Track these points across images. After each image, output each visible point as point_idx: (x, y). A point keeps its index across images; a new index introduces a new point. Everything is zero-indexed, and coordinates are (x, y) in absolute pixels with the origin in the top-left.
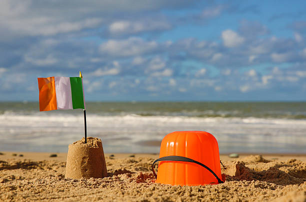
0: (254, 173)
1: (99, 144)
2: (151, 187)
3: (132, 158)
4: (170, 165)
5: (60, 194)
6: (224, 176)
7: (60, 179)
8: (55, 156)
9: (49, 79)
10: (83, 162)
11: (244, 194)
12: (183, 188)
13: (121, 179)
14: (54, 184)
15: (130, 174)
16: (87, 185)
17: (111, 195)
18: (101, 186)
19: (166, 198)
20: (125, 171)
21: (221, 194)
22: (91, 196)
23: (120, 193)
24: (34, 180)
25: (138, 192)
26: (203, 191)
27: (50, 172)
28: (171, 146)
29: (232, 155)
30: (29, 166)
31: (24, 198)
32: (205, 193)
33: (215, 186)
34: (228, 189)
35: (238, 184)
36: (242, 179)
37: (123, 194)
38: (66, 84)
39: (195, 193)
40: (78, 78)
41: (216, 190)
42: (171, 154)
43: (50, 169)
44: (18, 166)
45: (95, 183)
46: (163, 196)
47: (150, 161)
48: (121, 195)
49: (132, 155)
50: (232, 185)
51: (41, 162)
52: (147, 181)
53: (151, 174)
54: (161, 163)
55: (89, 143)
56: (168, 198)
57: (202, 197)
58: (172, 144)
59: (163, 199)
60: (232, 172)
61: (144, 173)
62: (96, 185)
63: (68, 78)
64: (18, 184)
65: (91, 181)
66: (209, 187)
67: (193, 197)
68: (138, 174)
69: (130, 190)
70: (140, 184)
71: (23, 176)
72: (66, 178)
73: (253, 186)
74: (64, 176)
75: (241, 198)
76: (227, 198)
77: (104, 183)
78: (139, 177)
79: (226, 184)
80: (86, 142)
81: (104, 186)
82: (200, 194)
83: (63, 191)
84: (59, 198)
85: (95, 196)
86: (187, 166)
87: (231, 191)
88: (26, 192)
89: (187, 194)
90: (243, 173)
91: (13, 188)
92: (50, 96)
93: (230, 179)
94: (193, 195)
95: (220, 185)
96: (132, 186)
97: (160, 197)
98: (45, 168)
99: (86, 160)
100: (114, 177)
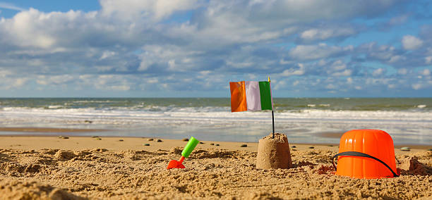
0: (428, 168)
1: (285, 139)
2: (332, 178)
3: (312, 150)
4: (349, 160)
5: (254, 182)
6: (398, 170)
7: (252, 169)
8: (246, 146)
9: (240, 83)
10: (271, 155)
11: (419, 188)
12: (362, 181)
13: (305, 170)
14: (247, 173)
15: (312, 166)
16: (276, 176)
17: (298, 185)
18: (287, 177)
19: (347, 191)
20: (308, 164)
21: (397, 188)
22: (281, 186)
23: (305, 184)
24: (231, 169)
25: (321, 183)
26: (380, 184)
27: (243, 162)
28: (349, 143)
29: (403, 149)
30: (225, 155)
31: (225, 185)
32: (383, 186)
33: (391, 180)
34: (404, 183)
35: (412, 178)
36: (416, 173)
37: (308, 185)
38: (255, 87)
39: (373, 186)
40: (267, 82)
41: (392, 184)
42: (350, 150)
43: (243, 158)
44: (217, 155)
45: (282, 173)
46: (344, 189)
47: (328, 154)
48: (307, 187)
49: (311, 146)
50: (407, 179)
51: (234, 152)
52: (328, 172)
53: (331, 167)
54: (340, 158)
55: (276, 139)
56: (349, 190)
57: (380, 190)
58: (351, 140)
59: (344, 191)
60: (406, 166)
61: (325, 165)
62: (284, 176)
63: (257, 83)
64: (219, 173)
65: (278, 171)
66: (386, 180)
67: (372, 190)
68: (320, 165)
69: (313, 181)
70: (322, 176)
71: (221, 164)
72: (257, 168)
73: (427, 181)
74: (255, 166)
75: (417, 192)
76: (403, 192)
77: (290, 174)
78: (320, 169)
79: (401, 177)
80: (274, 138)
81: (290, 176)
82: (378, 187)
83: (256, 180)
84: (253, 186)
85: (283, 185)
86: (364, 161)
87: (406, 185)
88: (226, 180)
89: (365, 187)
90: (416, 168)
91: (215, 176)
92: (240, 99)
93: (404, 173)
94: (372, 188)
95: (396, 179)
96: (315, 177)
97: (341, 189)
98: (238, 157)
99: (274, 153)
100: (298, 168)
